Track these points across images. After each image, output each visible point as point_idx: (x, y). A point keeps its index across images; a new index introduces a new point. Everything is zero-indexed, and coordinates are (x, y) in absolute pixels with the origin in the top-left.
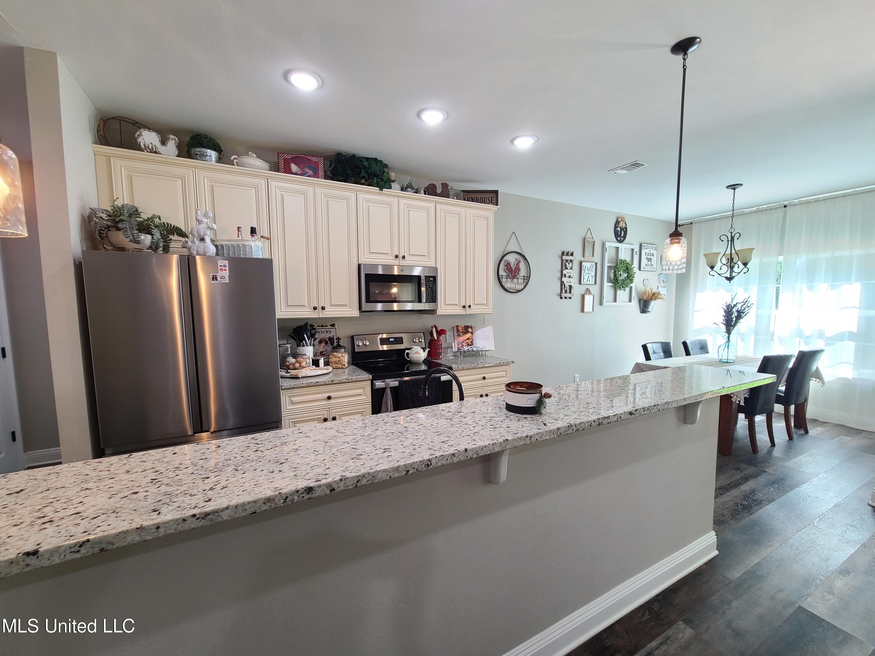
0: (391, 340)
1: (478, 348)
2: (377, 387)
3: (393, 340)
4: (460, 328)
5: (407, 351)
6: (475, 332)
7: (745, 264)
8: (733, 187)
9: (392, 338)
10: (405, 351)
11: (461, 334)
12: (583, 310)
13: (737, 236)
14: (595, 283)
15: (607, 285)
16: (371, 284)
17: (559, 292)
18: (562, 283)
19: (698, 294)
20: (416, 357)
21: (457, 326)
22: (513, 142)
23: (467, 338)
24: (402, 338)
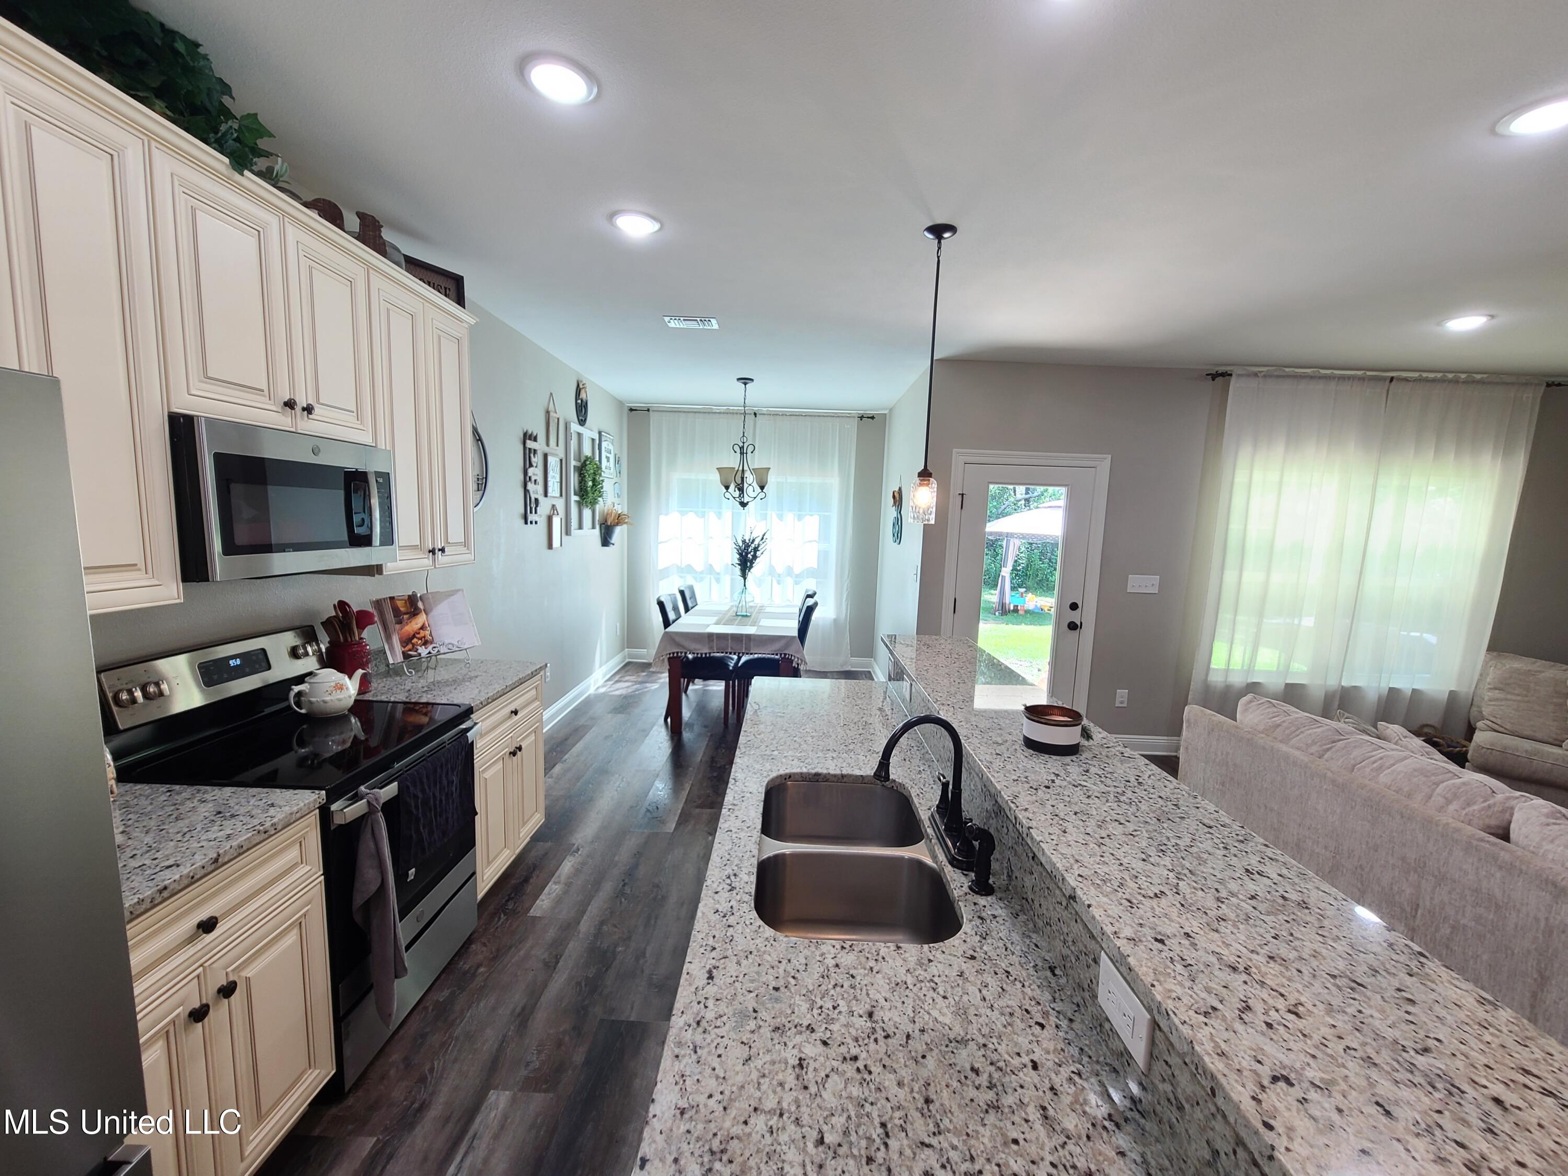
0: (232, 663)
1: (450, 646)
2: (338, 820)
3: (238, 662)
4: (400, 604)
5: (296, 689)
6: (431, 610)
7: (762, 488)
8: (745, 381)
9: (234, 657)
10: (291, 689)
11: (406, 617)
12: (550, 546)
13: (751, 449)
14: (561, 495)
15: (574, 498)
16: (237, 489)
17: (522, 511)
18: (526, 491)
19: (662, 518)
20: (340, 700)
21: (392, 598)
22: (614, 219)
23: (419, 626)
24: (263, 650)
